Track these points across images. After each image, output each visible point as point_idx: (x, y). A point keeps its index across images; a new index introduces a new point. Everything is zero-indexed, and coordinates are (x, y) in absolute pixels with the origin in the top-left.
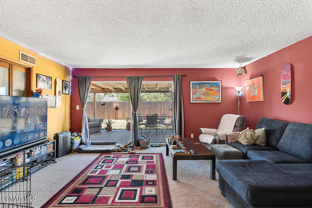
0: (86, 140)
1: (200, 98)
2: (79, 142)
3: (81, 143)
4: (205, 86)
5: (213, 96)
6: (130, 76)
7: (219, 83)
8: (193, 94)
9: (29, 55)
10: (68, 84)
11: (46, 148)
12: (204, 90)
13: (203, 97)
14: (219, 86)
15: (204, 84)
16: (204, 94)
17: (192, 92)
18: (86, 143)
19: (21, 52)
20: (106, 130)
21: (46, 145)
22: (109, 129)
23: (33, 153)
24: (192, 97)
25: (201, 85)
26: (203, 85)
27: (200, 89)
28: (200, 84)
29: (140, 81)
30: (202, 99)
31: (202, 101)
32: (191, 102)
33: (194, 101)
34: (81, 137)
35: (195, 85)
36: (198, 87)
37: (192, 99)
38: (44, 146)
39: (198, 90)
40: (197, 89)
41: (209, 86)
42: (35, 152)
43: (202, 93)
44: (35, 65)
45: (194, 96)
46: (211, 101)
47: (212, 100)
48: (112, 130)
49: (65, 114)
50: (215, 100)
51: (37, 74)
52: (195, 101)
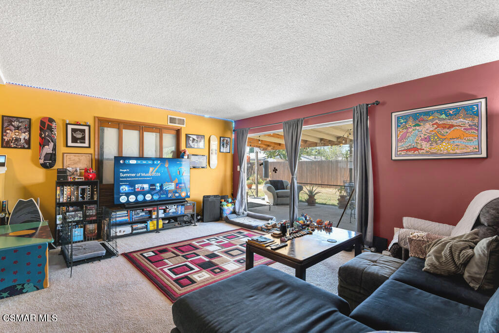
0: (239, 210)
1: (415, 149)
2: (232, 209)
3: (234, 212)
4: (431, 118)
5: (457, 142)
6: (286, 120)
7: (477, 106)
8: (398, 141)
9: (177, 117)
10: (229, 140)
11: (183, 209)
12: (427, 128)
13: (426, 146)
14: (477, 114)
15: (427, 114)
16: (427, 139)
17: (397, 136)
18: (239, 212)
19: (169, 116)
20: (307, 204)
21: (184, 205)
22: (311, 201)
23: (168, 210)
24: (397, 146)
25: (418, 119)
26: (425, 118)
27: (417, 128)
28: (415, 117)
29: (300, 126)
30: (421, 149)
31: (422, 155)
32: (394, 158)
33: (399, 156)
34: (235, 204)
35: (402, 121)
36: (411, 123)
37: (397, 151)
38: (180, 206)
39: (410, 130)
40: (407, 128)
41: (444, 116)
42: (170, 209)
43: (422, 135)
44: (184, 126)
45: (400, 144)
46: (449, 154)
47: (451, 152)
48: (316, 205)
49: (225, 176)
50: (465, 151)
51: (186, 135)
52: (403, 156)
